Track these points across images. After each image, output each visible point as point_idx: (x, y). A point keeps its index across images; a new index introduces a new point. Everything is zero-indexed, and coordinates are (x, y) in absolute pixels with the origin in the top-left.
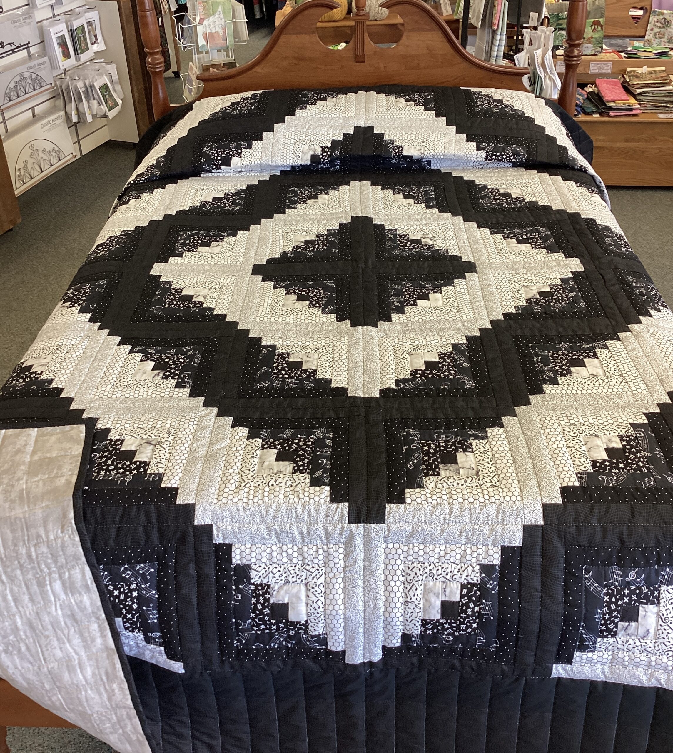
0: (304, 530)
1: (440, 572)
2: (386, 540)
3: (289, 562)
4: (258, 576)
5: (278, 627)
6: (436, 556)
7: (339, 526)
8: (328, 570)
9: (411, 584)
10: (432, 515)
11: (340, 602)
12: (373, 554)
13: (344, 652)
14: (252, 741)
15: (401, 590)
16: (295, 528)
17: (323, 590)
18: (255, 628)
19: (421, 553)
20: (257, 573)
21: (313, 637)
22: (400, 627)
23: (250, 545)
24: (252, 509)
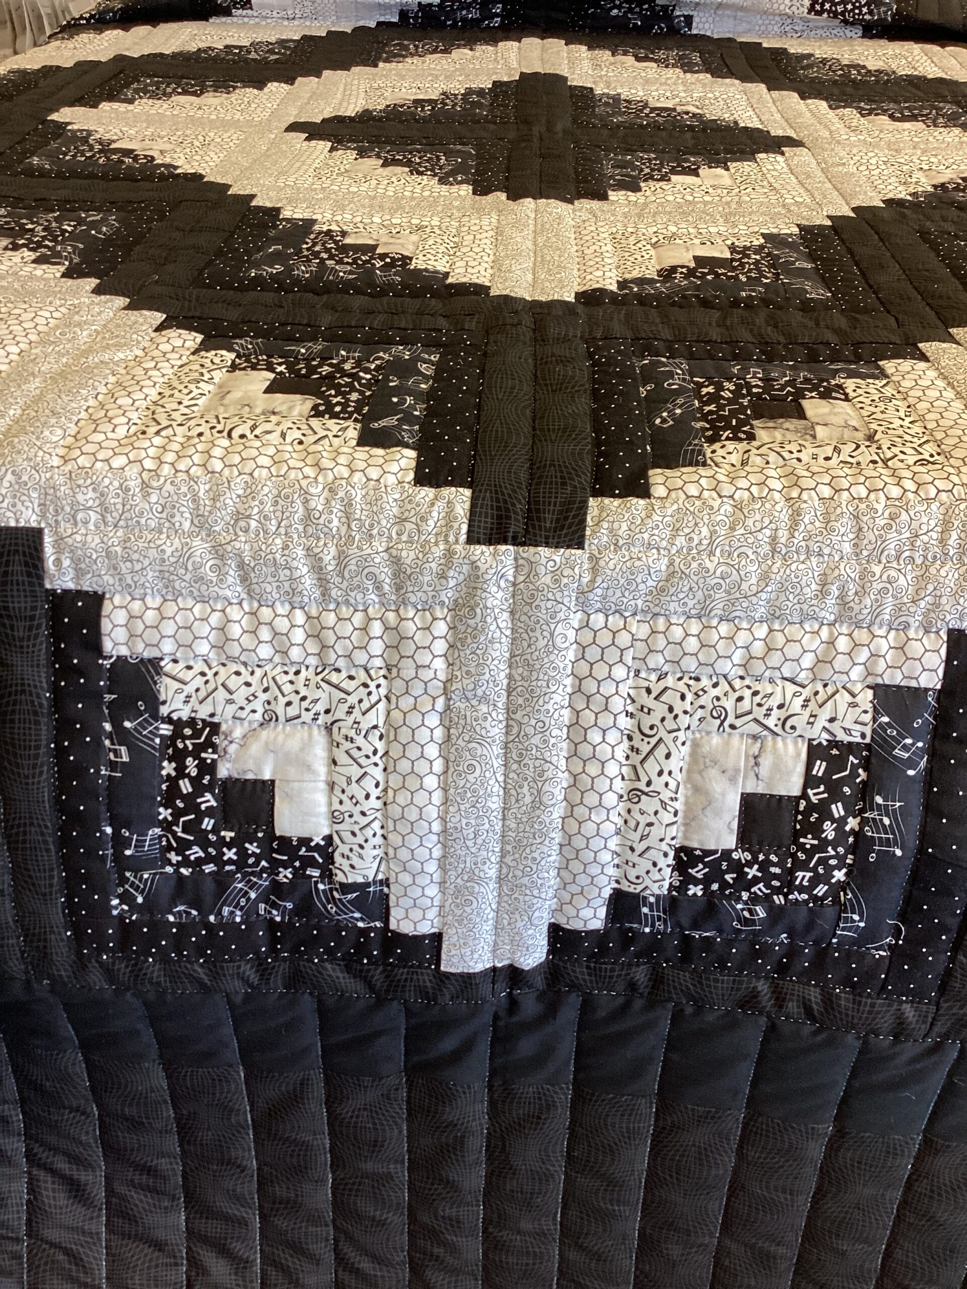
0: (327, 559)
1: (746, 705)
2: (583, 604)
3: (277, 659)
4: (182, 697)
5: (243, 854)
6: (738, 657)
7: (439, 551)
8: (399, 685)
9: (654, 741)
10: (732, 529)
11: (431, 782)
12: (542, 643)
13: (437, 938)
14: (185, 1176)
15: (620, 754)
16: (300, 552)
17: (381, 746)
18: (174, 858)
19: (692, 644)
20: (176, 685)
21: (345, 888)
22: (611, 871)
23: (158, 600)
24: (168, 487)
